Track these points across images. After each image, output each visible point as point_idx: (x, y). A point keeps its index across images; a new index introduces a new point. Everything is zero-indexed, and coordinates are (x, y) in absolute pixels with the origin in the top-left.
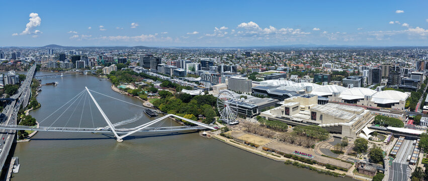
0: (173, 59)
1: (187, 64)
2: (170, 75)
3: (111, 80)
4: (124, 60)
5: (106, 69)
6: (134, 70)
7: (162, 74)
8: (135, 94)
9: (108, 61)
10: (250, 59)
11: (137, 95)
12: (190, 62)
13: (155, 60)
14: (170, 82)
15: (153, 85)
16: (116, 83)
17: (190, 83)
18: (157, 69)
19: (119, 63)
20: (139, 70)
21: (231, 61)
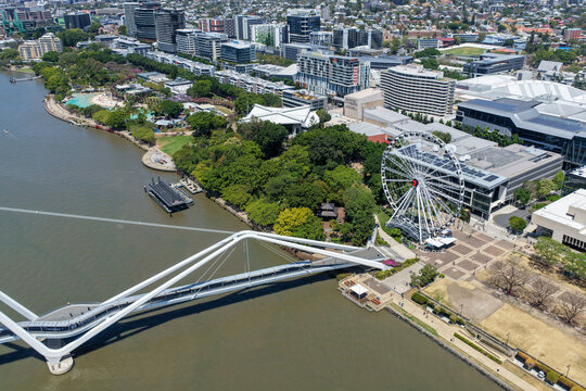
0: (213, 14)
1: (253, 27)
2: (211, 56)
3: (45, 78)
4: (83, 21)
5: (28, 49)
6: (113, 47)
7: (188, 57)
8: (118, 124)
9: (35, 24)
11: (122, 127)
12: (259, 22)
13: (167, 20)
14: (215, 80)
15: (167, 93)
16: (59, 91)
17: (266, 83)
18: (174, 42)
19: (68, 27)
20: (124, 46)
21: (361, 17)
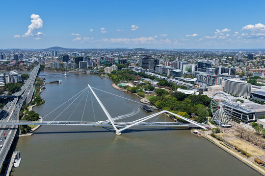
0: (171, 61)
1: (184, 65)
2: (167, 74)
3: (112, 79)
4: (125, 61)
5: (107, 70)
6: (133, 70)
7: (159, 74)
8: (134, 91)
9: (109, 62)
10: (252, 62)
11: (135, 92)
12: (187, 64)
13: (153, 61)
14: (166, 81)
15: (150, 84)
16: (116, 82)
17: (185, 83)
18: (155, 69)
19: (119, 63)
20: (137, 70)
21: (231, 64)
